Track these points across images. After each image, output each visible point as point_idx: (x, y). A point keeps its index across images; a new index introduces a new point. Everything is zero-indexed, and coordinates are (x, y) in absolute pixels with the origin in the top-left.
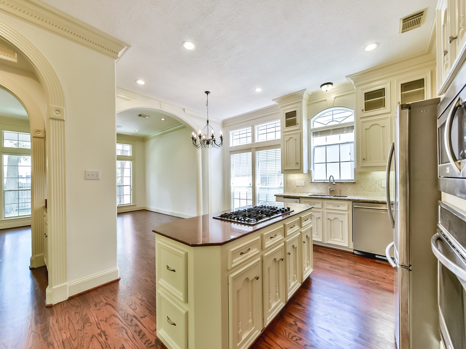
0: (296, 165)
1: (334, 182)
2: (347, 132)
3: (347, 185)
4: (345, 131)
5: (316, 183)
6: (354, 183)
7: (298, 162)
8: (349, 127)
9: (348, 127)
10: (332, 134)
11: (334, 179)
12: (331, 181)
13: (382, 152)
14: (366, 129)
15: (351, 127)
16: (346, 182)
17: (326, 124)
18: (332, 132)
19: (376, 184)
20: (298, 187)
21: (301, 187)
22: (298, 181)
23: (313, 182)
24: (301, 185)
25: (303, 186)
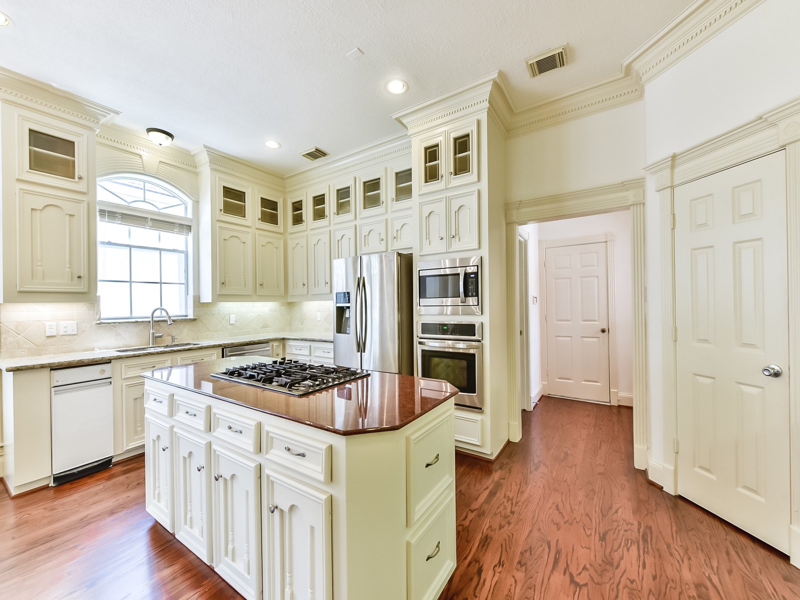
0: (73, 281)
1: (170, 320)
2: (180, 233)
3: (182, 325)
4: (175, 230)
5: (113, 325)
6: (194, 320)
7: (82, 275)
8: (183, 225)
9: (180, 224)
10: (150, 227)
11: (170, 315)
12: (154, 319)
13: (242, 277)
14: (225, 240)
15: (187, 226)
16: (182, 319)
17: (129, 201)
18: (151, 225)
19: (223, 320)
20: (54, 338)
21: (63, 337)
22: (54, 324)
23: (104, 324)
24: (65, 331)
25: (70, 335)
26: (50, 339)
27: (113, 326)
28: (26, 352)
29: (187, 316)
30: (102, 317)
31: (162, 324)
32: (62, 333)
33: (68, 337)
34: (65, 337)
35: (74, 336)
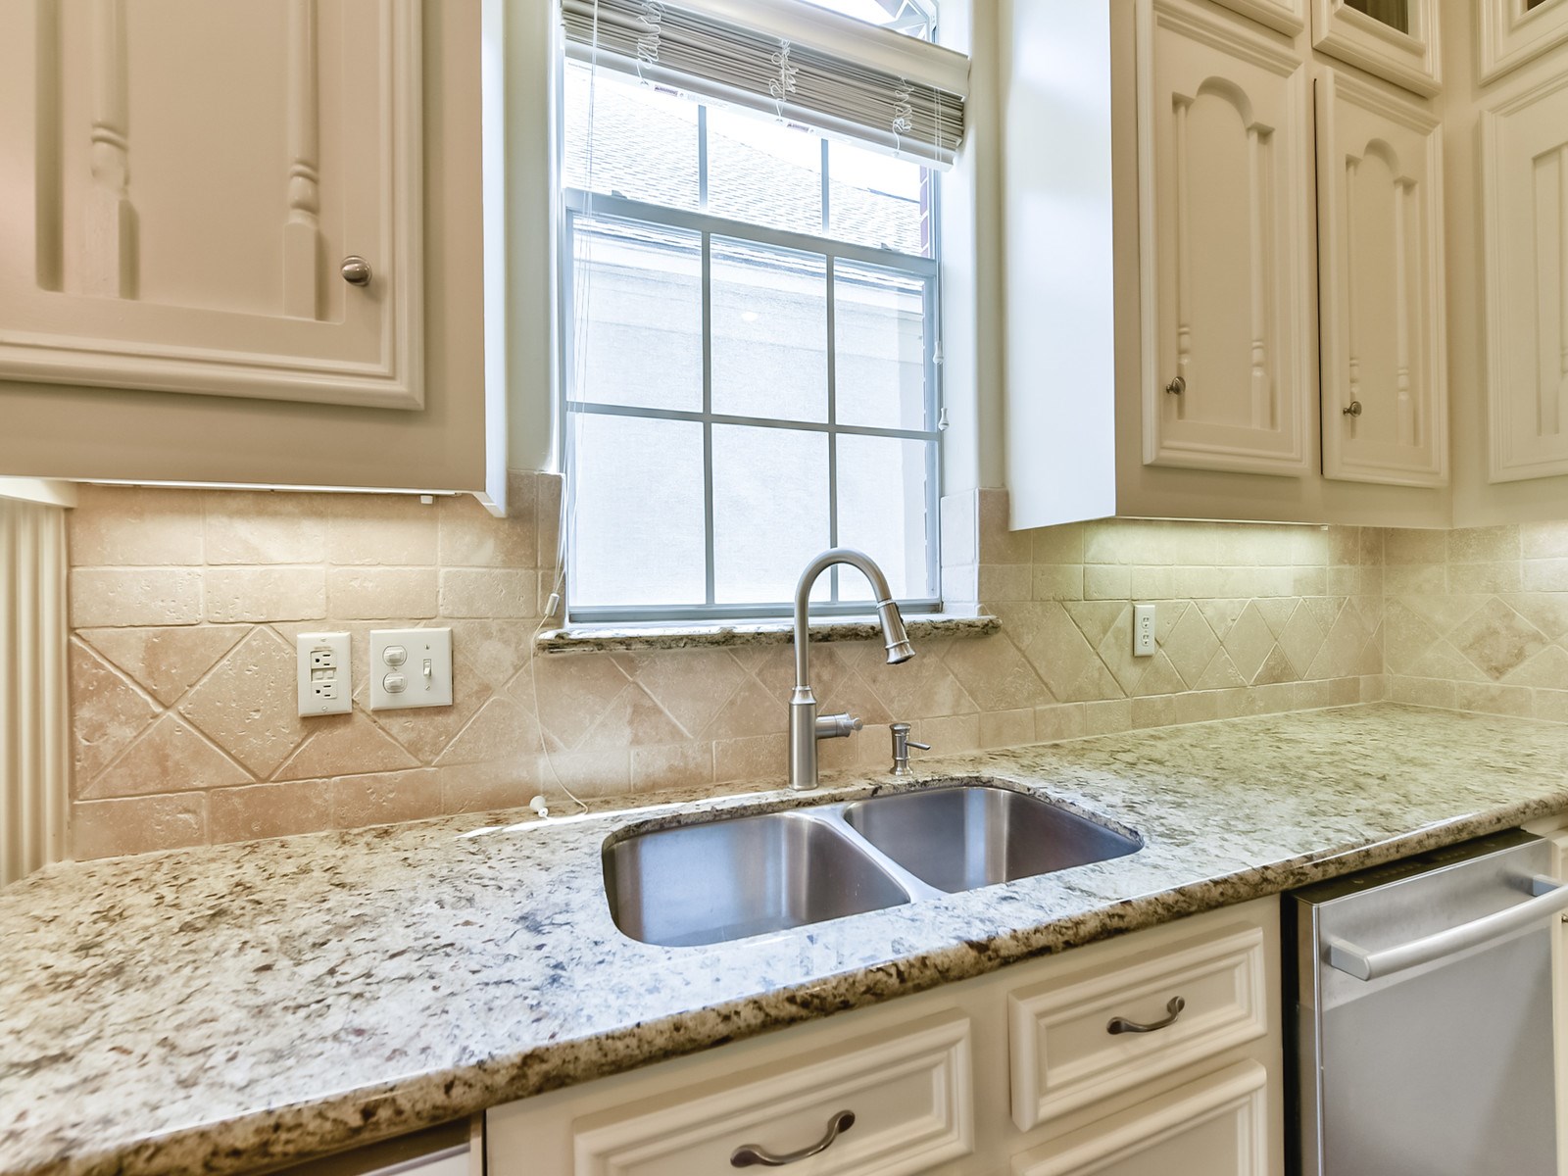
0: (322, 309)
1: (897, 636)
6: (986, 631)
11: (894, 596)
12: (812, 622)
19: (1104, 630)
20: (341, 732)
21: (382, 721)
22: (337, 638)
23: (578, 650)
24: (395, 689)
25: (417, 711)
26: (324, 736)
27: (620, 658)
28: (204, 814)
29: (937, 608)
30: (576, 601)
31: (850, 655)
32: (377, 698)
33: (409, 722)
34: (396, 725)
35: (439, 719)
